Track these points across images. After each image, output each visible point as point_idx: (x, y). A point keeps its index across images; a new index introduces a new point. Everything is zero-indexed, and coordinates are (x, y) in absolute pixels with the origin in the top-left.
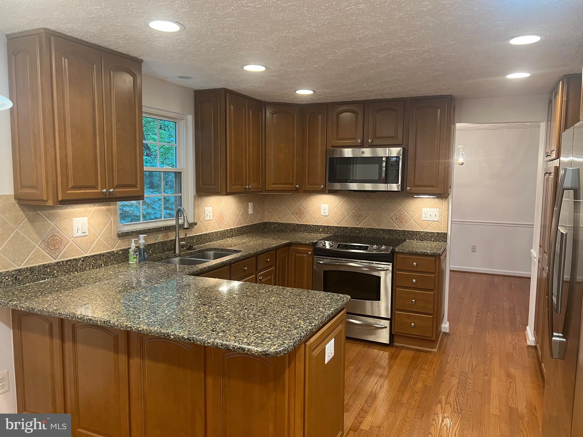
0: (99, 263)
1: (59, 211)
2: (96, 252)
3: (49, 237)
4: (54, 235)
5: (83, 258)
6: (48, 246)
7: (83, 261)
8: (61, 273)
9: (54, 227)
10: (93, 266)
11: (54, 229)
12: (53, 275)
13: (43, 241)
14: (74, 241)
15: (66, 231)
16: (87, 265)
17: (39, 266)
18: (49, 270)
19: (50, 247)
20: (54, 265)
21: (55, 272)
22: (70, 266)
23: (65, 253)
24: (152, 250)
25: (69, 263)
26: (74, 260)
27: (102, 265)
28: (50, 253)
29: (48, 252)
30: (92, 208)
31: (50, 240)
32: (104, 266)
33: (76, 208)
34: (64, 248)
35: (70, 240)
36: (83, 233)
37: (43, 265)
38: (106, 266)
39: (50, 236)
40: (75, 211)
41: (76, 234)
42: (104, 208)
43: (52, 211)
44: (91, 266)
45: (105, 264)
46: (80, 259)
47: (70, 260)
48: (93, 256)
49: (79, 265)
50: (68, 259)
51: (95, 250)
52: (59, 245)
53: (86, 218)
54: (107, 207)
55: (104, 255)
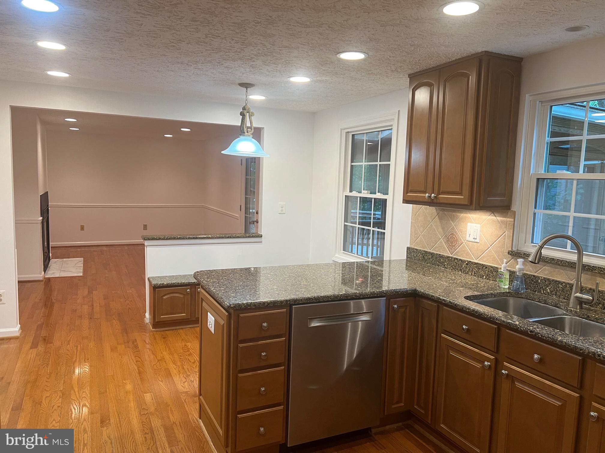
0: (481, 273)
1: (458, 214)
2: (485, 261)
3: (449, 235)
4: (452, 234)
5: (467, 261)
6: (448, 241)
7: (467, 264)
8: (449, 267)
9: (453, 227)
10: (475, 273)
11: (453, 229)
12: (444, 265)
13: (446, 236)
14: (466, 243)
15: (461, 233)
16: (470, 269)
17: (437, 254)
18: (442, 260)
19: (449, 242)
20: (446, 258)
21: (446, 264)
22: (456, 264)
23: (458, 252)
24: (552, 289)
25: (456, 261)
26: (460, 260)
27: (483, 276)
28: (449, 248)
29: (447, 246)
30: (487, 217)
31: (450, 237)
32: (485, 279)
33: (472, 214)
34: (458, 248)
35: (463, 242)
36: (474, 239)
37: (439, 255)
38: (488, 279)
39: (450, 233)
40: (471, 217)
41: (468, 238)
42: (499, 219)
43: (454, 213)
44: (474, 272)
45: (486, 277)
46: (465, 261)
47: (457, 259)
48: (476, 264)
49: (463, 266)
50: (457, 257)
51: (485, 260)
52: (455, 243)
53: (478, 225)
54: (502, 218)
55: (486, 268)
